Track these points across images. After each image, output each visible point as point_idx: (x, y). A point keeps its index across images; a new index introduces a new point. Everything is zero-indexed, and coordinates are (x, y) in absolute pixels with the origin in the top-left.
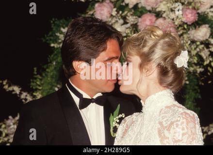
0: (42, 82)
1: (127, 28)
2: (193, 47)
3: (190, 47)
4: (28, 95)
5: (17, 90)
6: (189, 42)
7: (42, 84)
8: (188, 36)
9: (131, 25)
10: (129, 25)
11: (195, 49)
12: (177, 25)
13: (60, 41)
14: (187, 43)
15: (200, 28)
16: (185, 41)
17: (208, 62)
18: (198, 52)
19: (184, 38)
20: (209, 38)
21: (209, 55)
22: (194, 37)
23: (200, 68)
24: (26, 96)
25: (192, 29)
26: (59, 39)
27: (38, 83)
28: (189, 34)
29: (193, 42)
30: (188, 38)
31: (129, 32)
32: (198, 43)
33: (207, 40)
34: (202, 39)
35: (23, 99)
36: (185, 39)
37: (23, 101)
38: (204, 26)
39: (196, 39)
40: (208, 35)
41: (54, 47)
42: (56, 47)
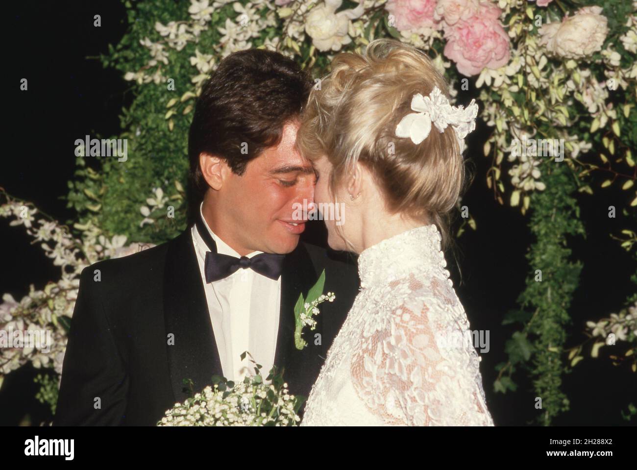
0: (102, 191)
1: (354, 21)
2: (557, 76)
3: (548, 77)
4: (58, 230)
5: (24, 213)
6: (544, 61)
7: (100, 197)
8: (540, 42)
9: (367, 12)
10: (358, 11)
11: (562, 82)
12: (504, 10)
13: (153, 63)
14: (537, 63)
15: (577, 18)
16: (529, 60)
17: (604, 121)
18: (572, 93)
19: (527, 48)
20: (604, 47)
21: (607, 101)
22: (556, 45)
23: (580, 139)
24: (53, 232)
25: (553, 21)
26: (151, 58)
27: (90, 193)
28: (541, 36)
29: (556, 61)
30: (540, 48)
31: (359, 31)
32: (571, 65)
33: (597, 53)
34: (580, 52)
35: (43, 241)
36: (531, 52)
37: (45, 246)
38: (587, 10)
39: (562, 53)
40: (601, 38)
41: (134, 82)
42: (140, 81)
